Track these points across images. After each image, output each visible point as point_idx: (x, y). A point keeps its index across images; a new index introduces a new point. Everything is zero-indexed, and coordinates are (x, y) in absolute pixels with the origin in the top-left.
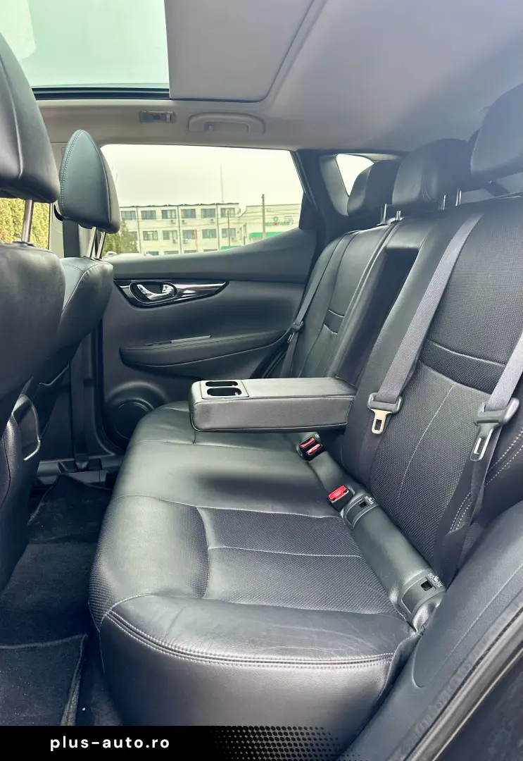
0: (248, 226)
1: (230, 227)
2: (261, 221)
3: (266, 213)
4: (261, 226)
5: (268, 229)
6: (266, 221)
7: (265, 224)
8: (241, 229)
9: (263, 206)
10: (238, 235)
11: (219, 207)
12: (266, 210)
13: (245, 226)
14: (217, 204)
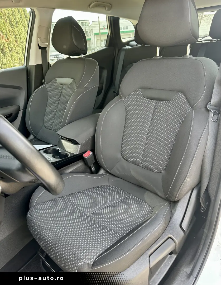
0: (93, 30)
1: (86, 30)
2: (98, 28)
3: (100, 25)
4: (99, 30)
5: (102, 31)
6: (101, 28)
7: (100, 29)
8: (90, 31)
9: (99, 21)
10: (89, 34)
11: (81, 22)
12: (100, 24)
13: (92, 30)
14: (80, 21)
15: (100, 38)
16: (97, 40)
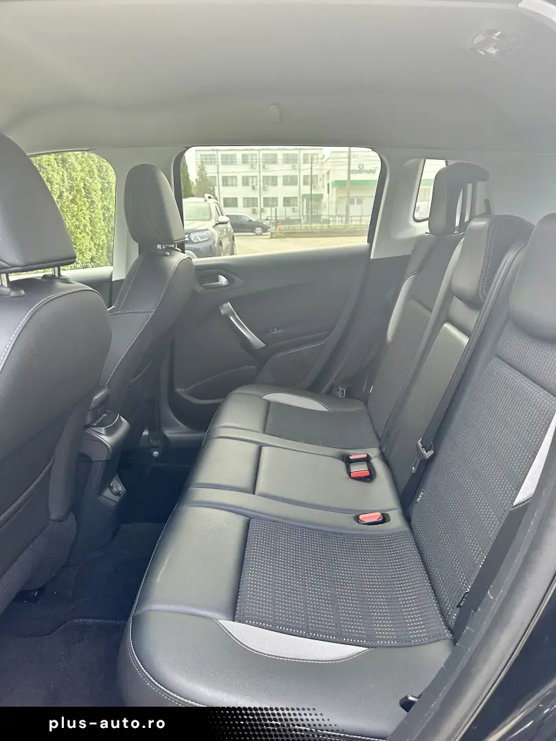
0: (331, 173)
1: (313, 174)
2: (346, 167)
3: (352, 160)
4: (346, 173)
5: (353, 177)
6: (352, 168)
7: (350, 172)
8: (324, 175)
10: (320, 183)
11: (302, 152)
12: (352, 156)
13: (328, 173)
15: (348, 194)
16: (340, 198)
